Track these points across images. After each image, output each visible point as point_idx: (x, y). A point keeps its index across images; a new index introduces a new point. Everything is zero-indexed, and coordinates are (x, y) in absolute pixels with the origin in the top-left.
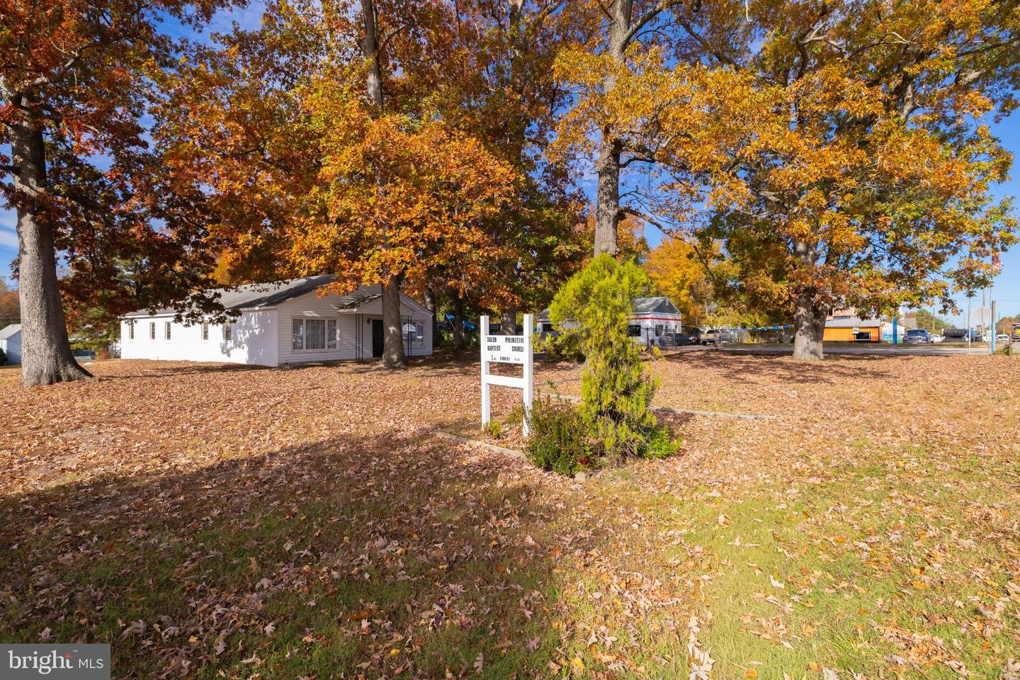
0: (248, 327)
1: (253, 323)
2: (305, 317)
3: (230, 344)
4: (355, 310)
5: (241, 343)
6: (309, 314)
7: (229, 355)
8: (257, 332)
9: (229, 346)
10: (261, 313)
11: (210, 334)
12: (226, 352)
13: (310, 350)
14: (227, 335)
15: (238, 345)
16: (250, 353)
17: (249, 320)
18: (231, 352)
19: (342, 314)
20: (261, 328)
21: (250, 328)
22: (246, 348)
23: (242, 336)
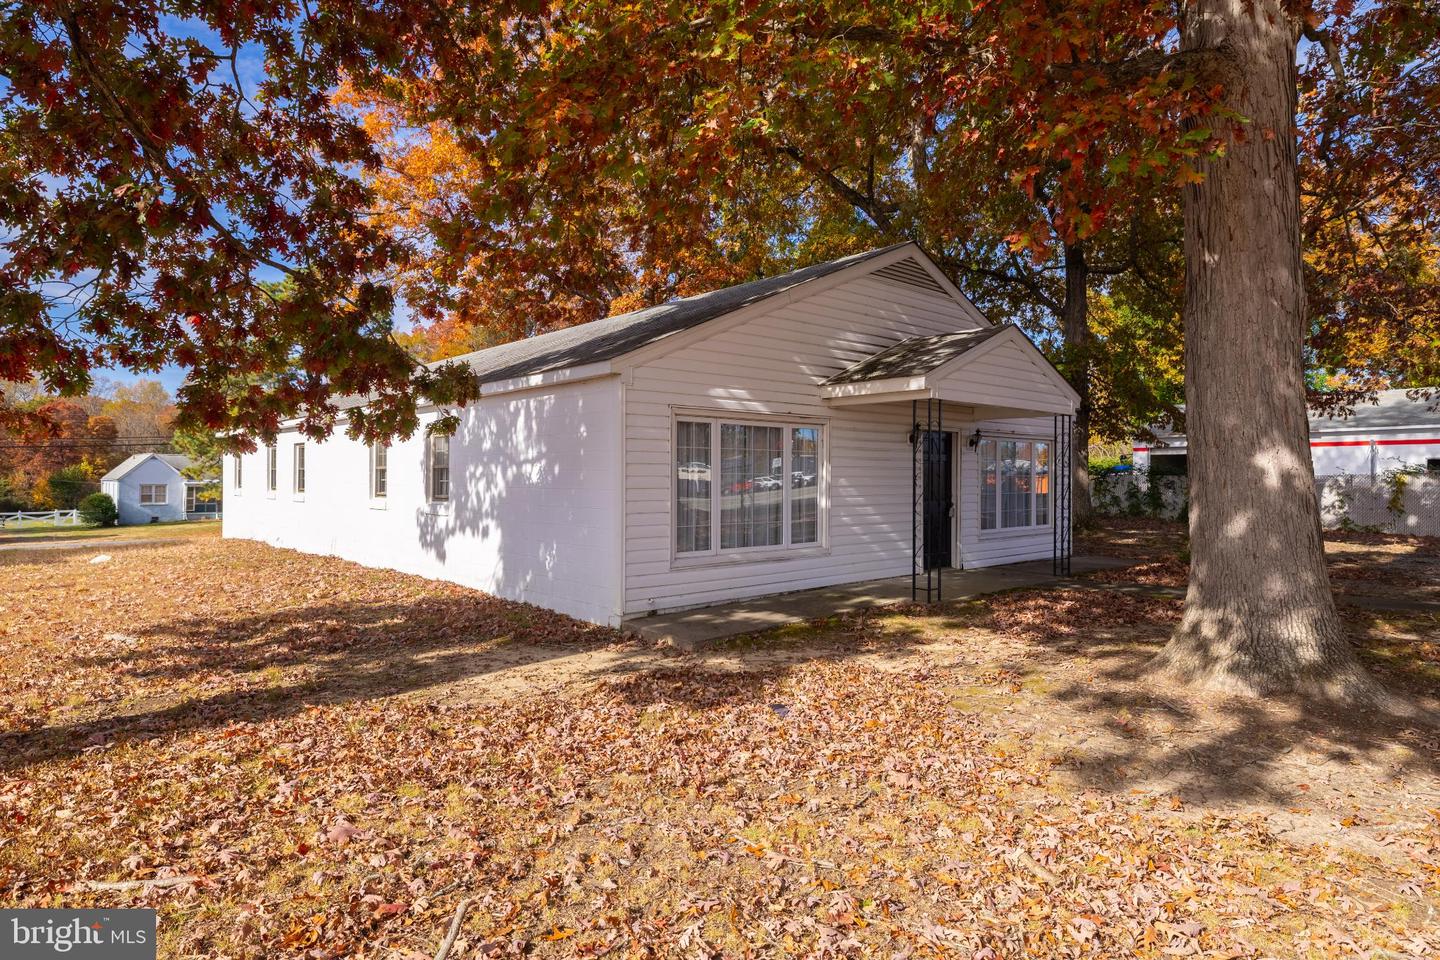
0: (503, 455)
1: (520, 435)
2: (719, 412)
3: (446, 516)
4: (916, 384)
5: (478, 514)
6: (733, 398)
7: (442, 556)
8: (534, 472)
9: (441, 523)
10: (550, 399)
11: (390, 479)
12: (434, 541)
13: (735, 553)
14: (438, 481)
15: (470, 521)
16: (513, 556)
17: (505, 431)
18: (451, 545)
19: (841, 408)
20: (550, 457)
21: (511, 459)
22: (496, 536)
23: (483, 488)
